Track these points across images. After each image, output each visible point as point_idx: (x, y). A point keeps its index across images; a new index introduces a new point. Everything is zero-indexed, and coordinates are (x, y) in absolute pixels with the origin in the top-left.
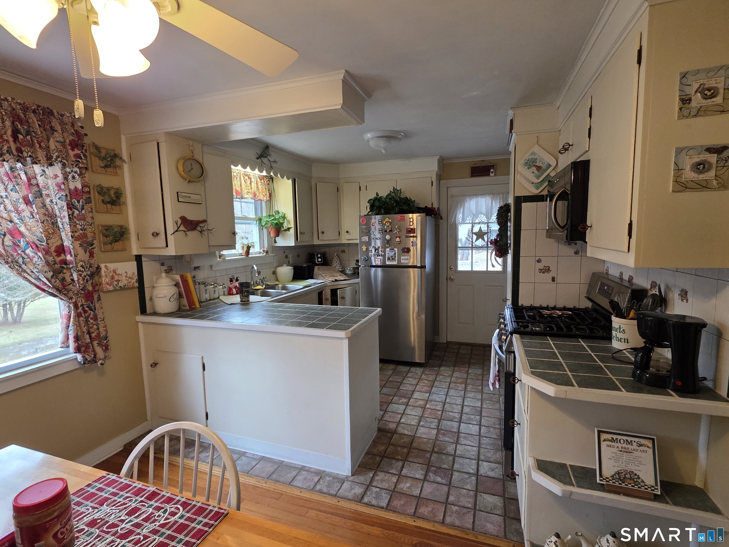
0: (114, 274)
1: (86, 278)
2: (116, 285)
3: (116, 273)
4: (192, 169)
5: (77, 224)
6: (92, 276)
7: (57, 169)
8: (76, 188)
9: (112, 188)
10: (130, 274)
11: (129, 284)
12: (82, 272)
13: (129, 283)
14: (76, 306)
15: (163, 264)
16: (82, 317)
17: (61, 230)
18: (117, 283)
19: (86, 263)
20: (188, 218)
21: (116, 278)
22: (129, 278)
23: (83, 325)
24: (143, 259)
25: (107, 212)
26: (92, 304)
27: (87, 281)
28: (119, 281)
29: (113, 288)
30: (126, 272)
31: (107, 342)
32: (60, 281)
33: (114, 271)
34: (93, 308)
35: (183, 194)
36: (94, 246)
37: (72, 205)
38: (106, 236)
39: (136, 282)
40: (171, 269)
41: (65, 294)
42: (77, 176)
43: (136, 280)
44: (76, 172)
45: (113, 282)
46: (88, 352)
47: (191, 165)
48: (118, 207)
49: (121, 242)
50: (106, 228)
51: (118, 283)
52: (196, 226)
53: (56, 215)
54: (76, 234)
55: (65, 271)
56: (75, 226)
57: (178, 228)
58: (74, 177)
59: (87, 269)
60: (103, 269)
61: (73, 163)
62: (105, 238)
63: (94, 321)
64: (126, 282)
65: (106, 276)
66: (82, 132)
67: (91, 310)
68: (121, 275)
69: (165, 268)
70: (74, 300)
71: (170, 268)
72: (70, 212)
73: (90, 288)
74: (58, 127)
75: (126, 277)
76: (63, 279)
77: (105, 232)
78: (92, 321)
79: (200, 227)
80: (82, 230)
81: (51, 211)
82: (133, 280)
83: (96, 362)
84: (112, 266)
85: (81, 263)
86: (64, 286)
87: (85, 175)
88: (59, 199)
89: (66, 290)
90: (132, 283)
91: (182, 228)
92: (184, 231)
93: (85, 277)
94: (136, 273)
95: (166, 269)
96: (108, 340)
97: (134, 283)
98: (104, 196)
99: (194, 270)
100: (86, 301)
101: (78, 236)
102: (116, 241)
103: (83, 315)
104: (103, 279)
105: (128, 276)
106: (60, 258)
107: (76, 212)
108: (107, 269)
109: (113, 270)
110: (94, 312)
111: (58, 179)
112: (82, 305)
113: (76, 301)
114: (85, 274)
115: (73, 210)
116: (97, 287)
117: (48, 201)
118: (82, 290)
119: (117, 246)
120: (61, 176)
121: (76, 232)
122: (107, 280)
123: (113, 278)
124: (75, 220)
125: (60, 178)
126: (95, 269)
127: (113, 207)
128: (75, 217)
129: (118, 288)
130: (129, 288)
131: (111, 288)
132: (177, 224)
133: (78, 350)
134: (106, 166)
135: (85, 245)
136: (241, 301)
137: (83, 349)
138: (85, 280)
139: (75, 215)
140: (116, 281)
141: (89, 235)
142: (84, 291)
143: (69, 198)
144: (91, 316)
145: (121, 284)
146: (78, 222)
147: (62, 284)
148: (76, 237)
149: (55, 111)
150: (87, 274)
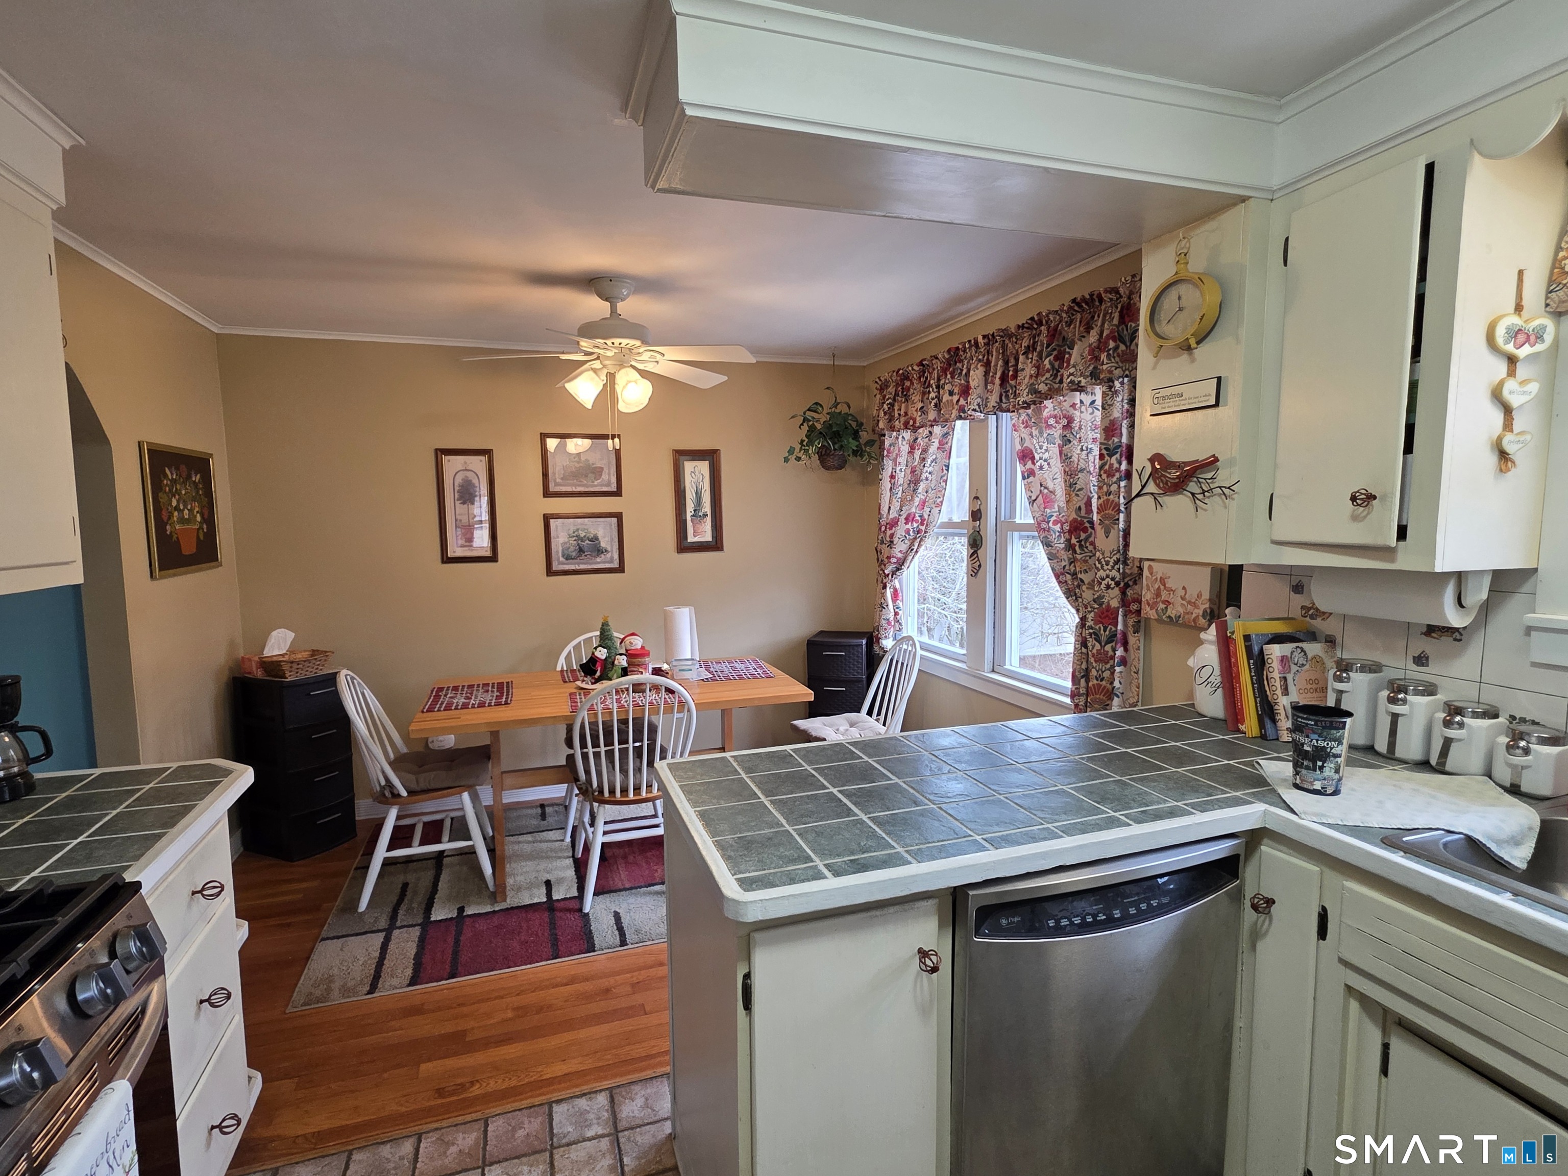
0: (1162, 587)
1: (1106, 582)
2: (1162, 610)
3: (1164, 585)
4: (1181, 309)
6: (1120, 581)
7: (1095, 393)
10: (1192, 594)
11: (1186, 617)
12: (1098, 569)
13: (1188, 613)
15: (1297, 589)
17: (1091, 495)
18: (1164, 606)
19: (1107, 554)
21: (1164, 595)
22: (1189, 602)
26: (1104, 631)
27: (1108, 587)
28: (1169, 603)
29: (1155, 616)
30: (1184, 588)
33: (1163, 581)
34: (1103, 639)
35: (1163, 392)
39: (1204, 616)
41: (1074, 601)
43: (1205, 611)
45: (1157, 602)
51: (1166, 608)
52: (1183, 478)
55: (1075, 563)
57: (1143, 487)
59: (1109, 567)
60: (1146, 573)
63: (1096, 661)
64: (1181, 611)
65: (1148, 589)
67: (1098, 640)
68: (1174, 591)
70: (1081, 615)
75: (1183, 598)
78: (1092, 660)
79: (1198, 479)
81: (1075, 466)
82: (1196, 611)
85: (1098, 554)
90: (1194, 615)
92: (1152, 494)
93: (1103, 579)
94: (1206, 595)
97: (1198, 616)
104: (1143, 592)
105: (1187, 596)
108: (1151, 574)
109: (1161, 578)
110: (1103, 647)
112: (1090, 627)
113: (1084, 618)
114: (1102, 573)
115: (1107, 457)
116: (1130, 604)
117: (1079, 449)
118: (1094, 600)
123: (1158, 594)
126: (1132, 568)
128: (1106, 472)
129: (1164, 618)
130: (1186, 626)
131: (1153, 614)
138: (1103, 586)
139: (1108, 466)
140: (1164, 602)
142: (1101, 604)
143: (1103, 439)
144: (1095, 651)
145: (1172, 612)
150: (1108, 576)
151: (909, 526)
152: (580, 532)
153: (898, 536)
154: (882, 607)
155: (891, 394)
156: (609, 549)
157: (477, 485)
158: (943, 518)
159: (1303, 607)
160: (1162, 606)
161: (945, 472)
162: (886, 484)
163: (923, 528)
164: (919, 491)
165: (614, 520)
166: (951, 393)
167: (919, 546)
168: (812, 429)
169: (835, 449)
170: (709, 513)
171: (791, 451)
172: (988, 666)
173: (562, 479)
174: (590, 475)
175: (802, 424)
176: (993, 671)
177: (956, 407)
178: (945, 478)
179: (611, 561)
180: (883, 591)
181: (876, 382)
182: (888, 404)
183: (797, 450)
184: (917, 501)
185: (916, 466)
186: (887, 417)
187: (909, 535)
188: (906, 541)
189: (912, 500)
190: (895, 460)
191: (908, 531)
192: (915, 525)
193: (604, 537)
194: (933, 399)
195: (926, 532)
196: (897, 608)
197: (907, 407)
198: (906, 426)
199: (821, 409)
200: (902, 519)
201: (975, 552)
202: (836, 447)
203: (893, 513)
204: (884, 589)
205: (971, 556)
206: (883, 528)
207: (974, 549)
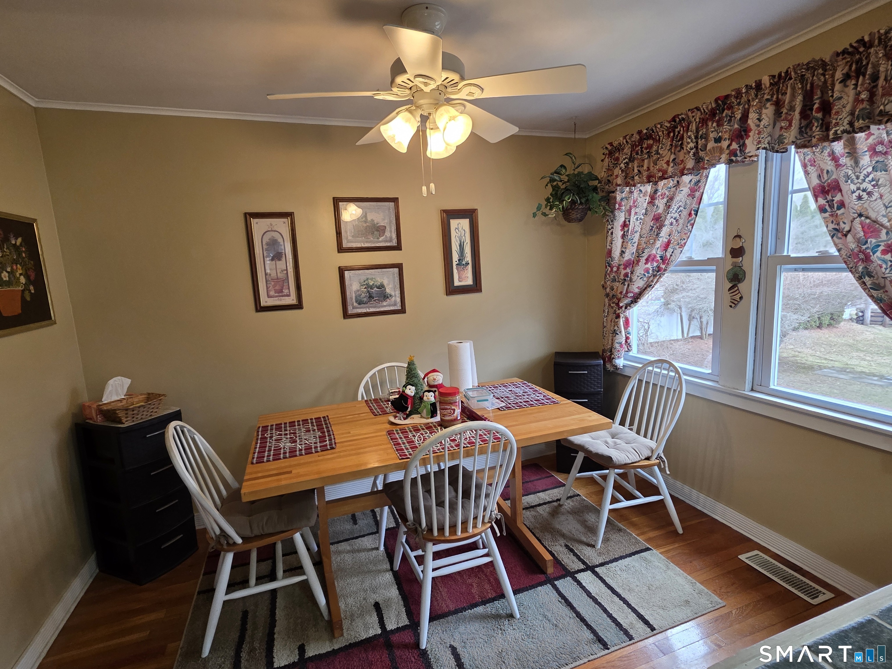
151: (649, 266)
152: (370, 281)
153: (638, 274)
154: (615, 333)
155: (627, 154)
156: (393, 294)
157: (282, 243)
158: (683, 258)
161: (694, 216)
162: (618, 233)
163: (663, 266)
164: (661, 235)
165: (396, 270)
166: (718, 140)
167: (656, 283)
168: (555, 188)
169: (581, 203)
170: (470, 262)
171: (539, 208)
172: (748, 386)
173: (353, 236)
174: (376, 232)
175: (547, 185)
176: (752, 390)
177: (727, 152)
178: (693, 222)
179: (395, 305)
180: (616, 320)
181: (606, 148)
182: (625, 163)
183: (544, 206)
184: (658, 244)
185: (659, 214)
186: (623, 175)
187: (648, 273)
188: (645, 279)
189: (654, 243)
190: (629, 212)
191: (647, 270)
192: (655, 264)
193: (388, 285)
194: (691, 149)
195: (665, 270)
196: (628, 334)
197: (649, 163)
198: (650, 179)
199: (564, 171)
200: (643, 260)
201: (734, 286)
202: (583, 200)
203: (627, 256)
204: (616, 318)
205: (730, 289)
206: (615, 269)
207: (734, 283)
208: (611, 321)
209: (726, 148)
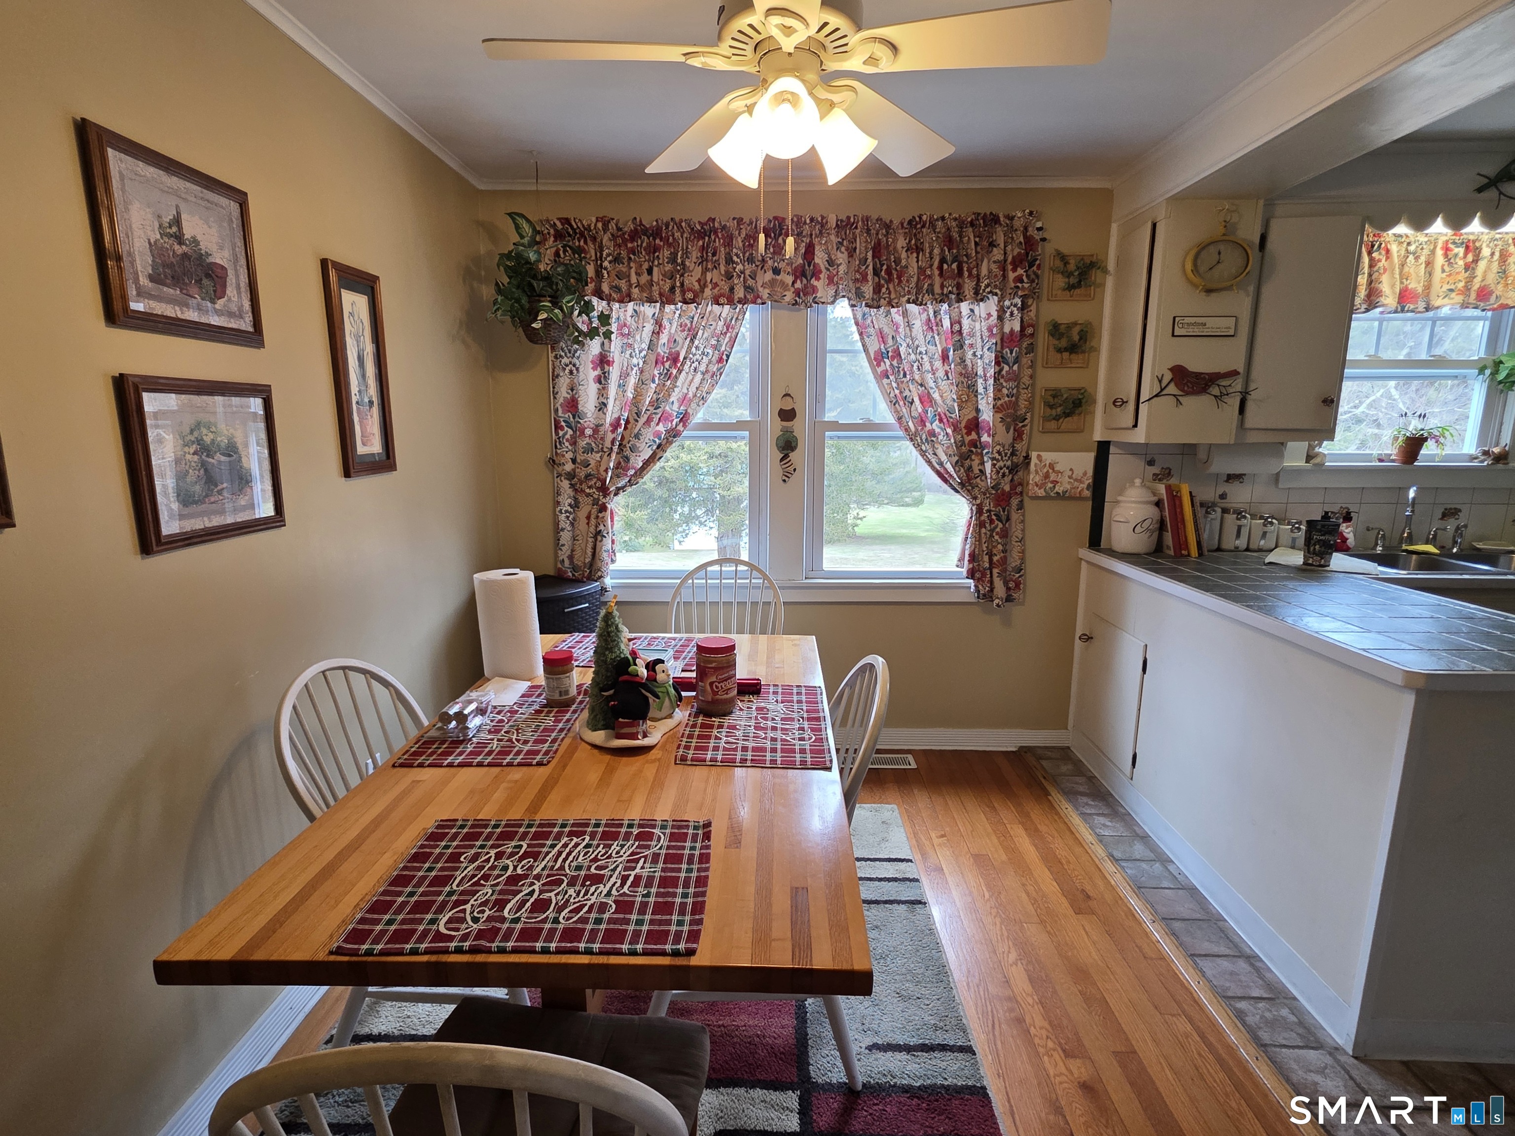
0: (1051, 471)
1: (1002, 471)
2: (1051, 488)
3: (1053, 469)
4: (1219, 262)
5: (1003, 387)
6: (1013, 469)
7: (990, 306)
8: (1012, 331)
9: (1075, 324)
10: (1078, 473)
11: (1073, 491)
12: (998, 460)
13: (1075, 488)
14: (980, 511)
15: (1151, 463)
16: (985, 527)
17: (980, 397)
18: (1052, 485)
19: (1007, 447)
20: (1190, 370)
21: (1053, 477)
22: (1076, 480)
23: (984, 541)
24: (1112, 449)
25: (1062, 365)
26: (1004, 511)
27: (1004, 475)
28: (1058, 482)
29: (1044, 494)
30: (1071, 470)
31: (1020, 577)
32: (965, 471)
33: (1051, 466)
34: (1004, 518)
35: (1187, 320)
36: (1025, 423)
37: (1003, 357)
38: (1051, 407)
39: (1088, 489)
40: (1169, 473)
41: (968, 491)
42: (1016, 312)
43: (1089, 485)
44: (1015, 306)
45: (1046, 483)
46: (983, 581)
47: (1219, 253)
48: (1081, 356)
49: (1075, 418)
50: (1054, 393)
51: (1054, 487)
52: (1206, 385)
53: (976, 374)
54: (999, 403)
55: (973, 457)
56: (1000, 390)
57: (1162, 390)
58: (1012, 314)
59: (1007, 458)
60: (1034, 460)
61: (1011, 291)
62: (1048, 410)
63: (1000, 538)
64: (1069, 487)
65: (1037, 473)
66: (1037, 236)
67: (1000, 520)
68: (1062, 473)
69: (1155, 470)
70: (978, 502)
71: (1167, 471)
72: (997, 369)
73: (1007, 488)
74: (1000, 238)
75: (1070, 477)
76: (970, 468)
77: (1051, 400)
78: (997, 537)
79: (1219, 385)
80: (1008, 396)
81: (970, 369)
82: (1083, 485)
83: (993, 601)
84: (1048, 457)
85: (998, 447)
86: (969, 479)
87: (1032, 308)
88: (988, 349)
89: (970, 484)
90: (1079, 489)
91: (1172, 389)
92: (1174, 395)
93: (1001, 468)
94: (1090, 472)
95: (1158, 472)
96: (1021, 573)
97: (1083, 490)
98: (1059, 339)
99: (1227, 481)
100: (995, 506)
101: (1002, 405)
102: (1067, 415)
103: (987, 525)
104: (1031, 476)
105: (1074, 476)
106: (970, 438)
107: (1006, 368)
108: (1040, 461)
109: (1050, 464)
110: (1004, 525)
111: (992, 318)
112: (989, 511)
113: (981, 503)
114: (1001, 464)
115: (1002, 364)
116: (1019, 488)
117: (969, 355)
118: (992, 488)
119: (1067, 423)
120: (995, 314)
121: (1000, 399)
122: (1037, 479)
123: (1047, 476)
124: (1002, 381)
125: (994, 319)
126: (1022, 458)
127: (1073, 356)
128: (1003, 377)
129: (1052, 494)
130: (1072, 498)
131: (1041, 493)
132: (1160, 381)
133: (971, 574)
134: (1070, 287)
135: (1008, 420)
136: (1304, 564)
137: (977, 575)
138: (1001, 474)
139: (1004, 372)
140: (1052, 482)
141: (1023, 404)
142: (997, 491)
143: (999, 348)
144: (998, 530)
145: (1059, 489)
146: (1004, 384)
147: (968, 476)
148: (998, 408)
149: (1001, 215)
150: (1005, 466)
152: (204, 431)
155: (609, 249)
156: (256, 470)
159: (1154, 475)
160: (1050, 485)
161: (725, 363)
164: (677, 383)
165: (258, 403)
166: (776, 271)
170: (375, 400)
172: (804, 574)
173: (152, 278)
174: (206, 282)
176: (806, 577)
177: (792, 290)
179: (262, 503)
185: (678, 353)
193: (245, 445)
194: (742, 272)
196: (613, 535)
201: (786, 456)
203: (612, 412)
204: (600, 511)
205: (782, 460)
206: (588, 432)
207: (786, 452)
208: (588, 518)
209: (790, 284)
